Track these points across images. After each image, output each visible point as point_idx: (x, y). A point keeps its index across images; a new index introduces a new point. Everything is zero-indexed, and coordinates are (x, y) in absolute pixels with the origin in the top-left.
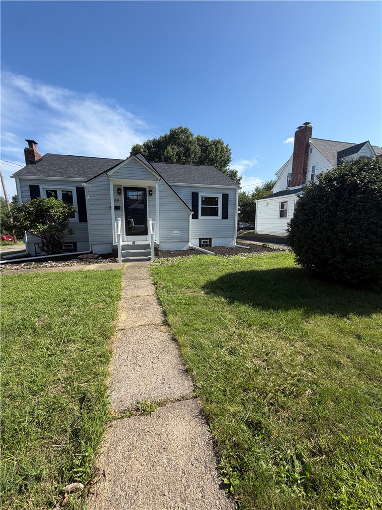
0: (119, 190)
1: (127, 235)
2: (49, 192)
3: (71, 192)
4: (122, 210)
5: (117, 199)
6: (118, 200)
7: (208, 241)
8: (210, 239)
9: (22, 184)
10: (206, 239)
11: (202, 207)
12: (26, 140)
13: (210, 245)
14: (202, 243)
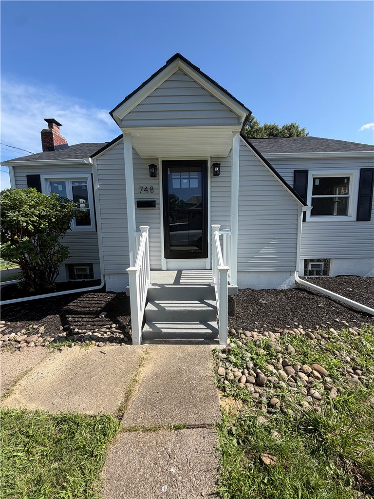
0: (153, 167)
1: (167, 257)
2: (55, 185)
3: (86, 182)
4: (159, 209)
5: (149, 187)
6: (152, 189)
7: (323, 263)
8: (327, 262)
9: (17, 175)
10: (319, 260)
11: (313, 199)
12: (46, 120)
13: (326, 272)
14: (310, 268)
